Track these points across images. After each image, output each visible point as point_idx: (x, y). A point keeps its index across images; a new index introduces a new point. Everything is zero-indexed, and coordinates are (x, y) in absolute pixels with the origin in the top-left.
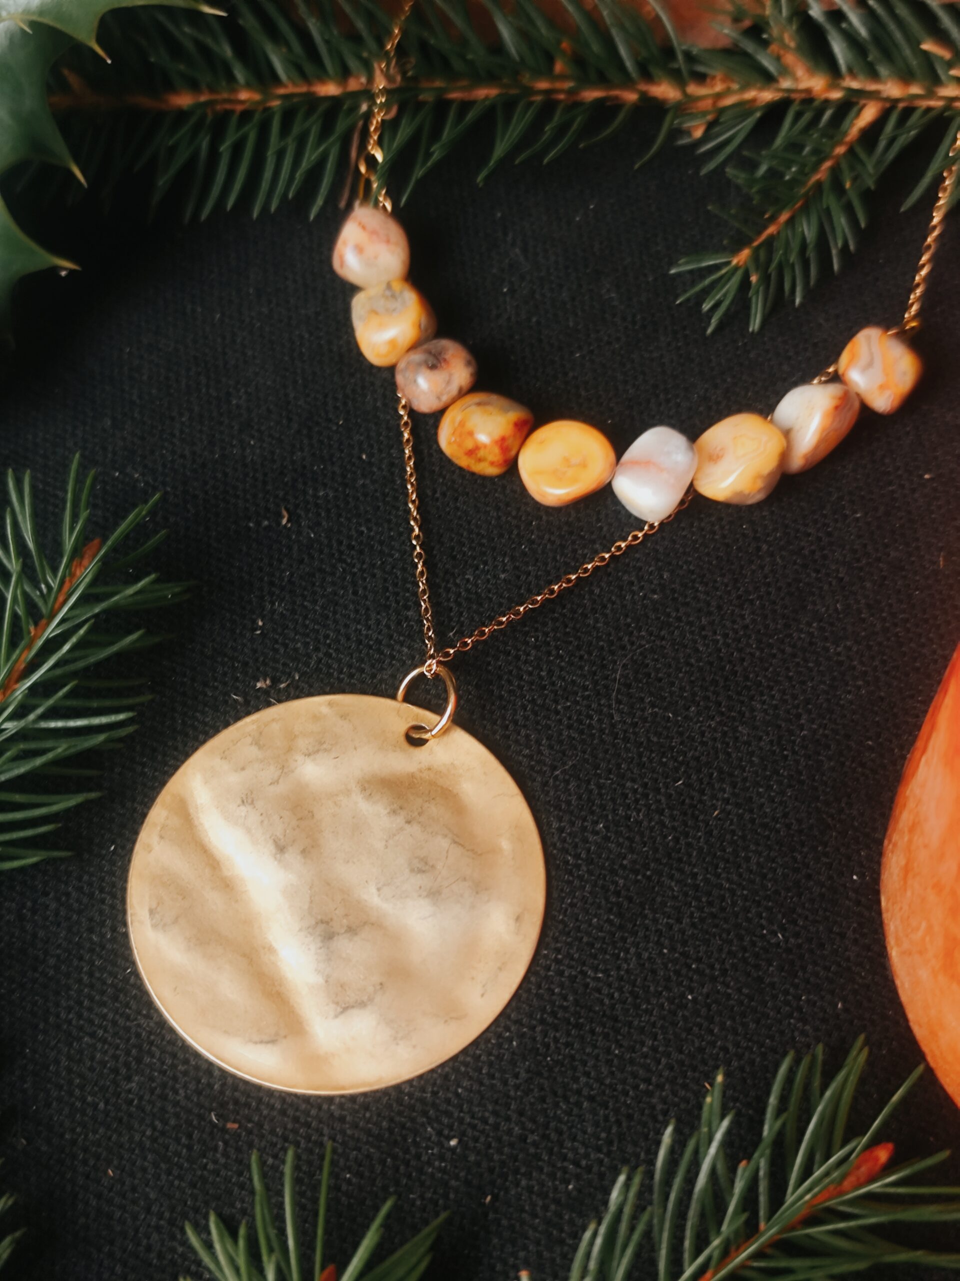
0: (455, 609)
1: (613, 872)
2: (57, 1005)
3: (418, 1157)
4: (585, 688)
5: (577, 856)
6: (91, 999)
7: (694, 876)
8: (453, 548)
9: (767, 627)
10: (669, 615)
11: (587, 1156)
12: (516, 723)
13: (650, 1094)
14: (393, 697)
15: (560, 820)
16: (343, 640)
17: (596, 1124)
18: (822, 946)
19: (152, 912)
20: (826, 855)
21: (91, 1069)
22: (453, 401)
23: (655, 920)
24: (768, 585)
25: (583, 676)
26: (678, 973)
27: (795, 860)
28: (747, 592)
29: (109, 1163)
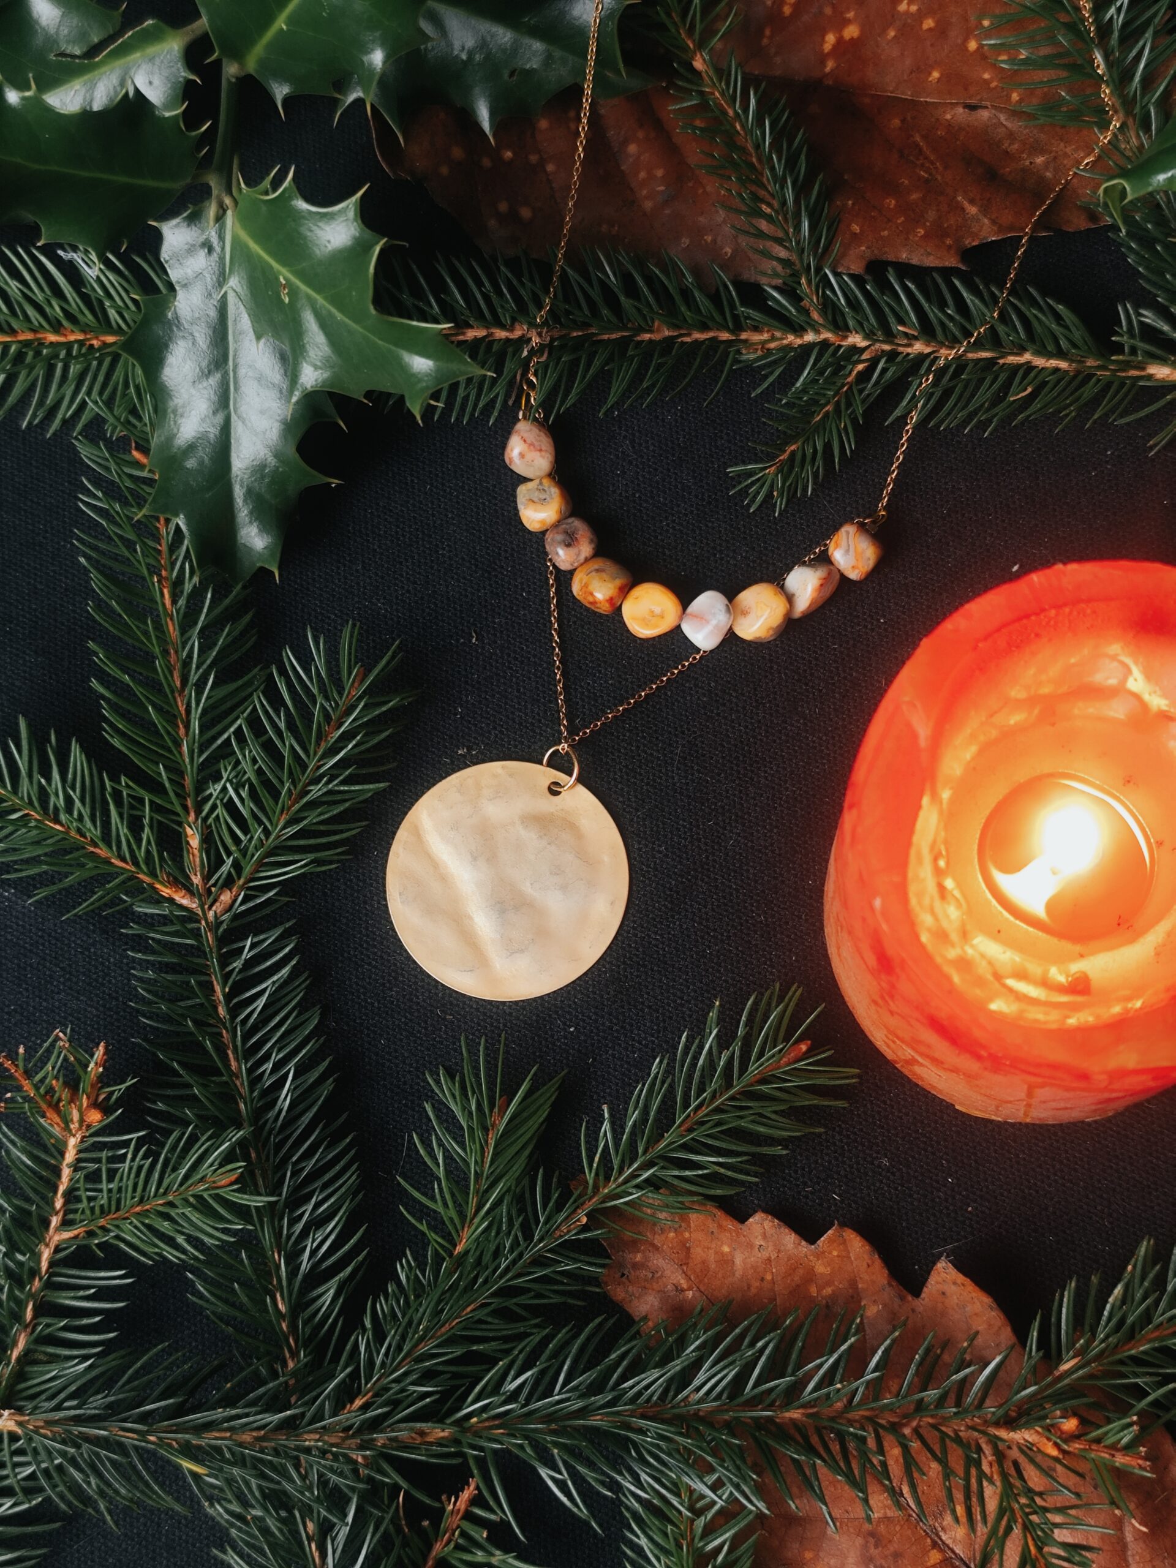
0: (580, 703)
1: (669, 876)
2: (349, 946)
3: (552, 1036)
4: (658, 758)
5: (648, 866)
6: (368, 943)
7: (716, 880)
8: (579, 661)
9: (772, 722)
10: (712, 712)
11: (645, 1039)
12: (615, 780)
13: (682, 1005)
14: (541, 763)
15: (639, 843)
16: (510, 723)
17: (652, 1021)
18: (787, 923)
19: (400, 894)
20: (794, 869)
21: (369, 983)
22: (582, 565)
23: (691, 906)
24: (775, 693)
25: (658, 751)
26: (702, 938)
27: (775, 871)
28: (762, 698)
29: (381, 1036)
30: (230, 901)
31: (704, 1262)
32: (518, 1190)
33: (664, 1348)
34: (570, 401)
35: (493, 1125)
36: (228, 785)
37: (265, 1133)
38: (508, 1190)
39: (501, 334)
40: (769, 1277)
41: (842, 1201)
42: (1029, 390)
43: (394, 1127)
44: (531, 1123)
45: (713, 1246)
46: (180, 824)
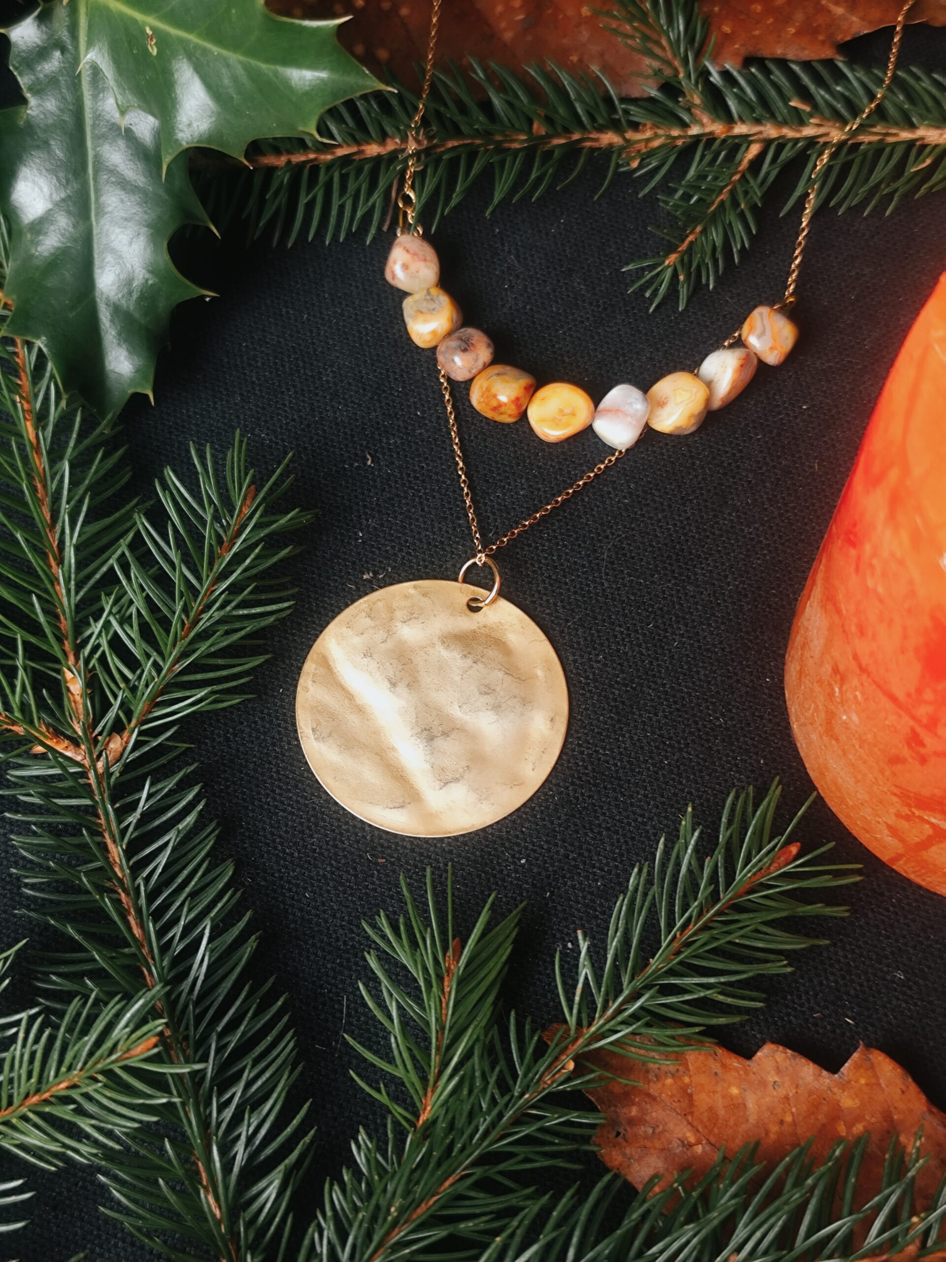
0: (492, 517)
1: (611, 686)
2: (259, 793)
3: (501, 871)
4: (583, 566)
5: (587, 678)
6: (280, 788)
7: (664, 685)
8: (486, 475)
9: (702, 517)
10: (636, 513)
11: (607, 864)
12: (539, 592)
13: (645, 824)
14: (456, 580)
15: (574, 655)
16: (418, 543)
17: (612, 844)
18: (749, 725)
19: (313, 730)
20: (748, 666)
21: (286, 832)
22: (480, 372)
23: (640, 715)
24: (701, 488)
25: (582, 558)
26: (657, 748)
27: (728, 670)
28: (688, 494)
29: (306, 889)
30: (121, 749)
31: (711, 1109)
32: (488, 1040)
33: (689, 1206)
34: (455, 200)
35: (448, 970)
36: (112, 619)
37: (180, 1006)
38: (477, 1039)
40: (789, 1119)
41: (857, 1025)
42: (928, 162)
43: (330, 991)
44: (491, 964)
45: (719, 1089)
46: (58, 671)
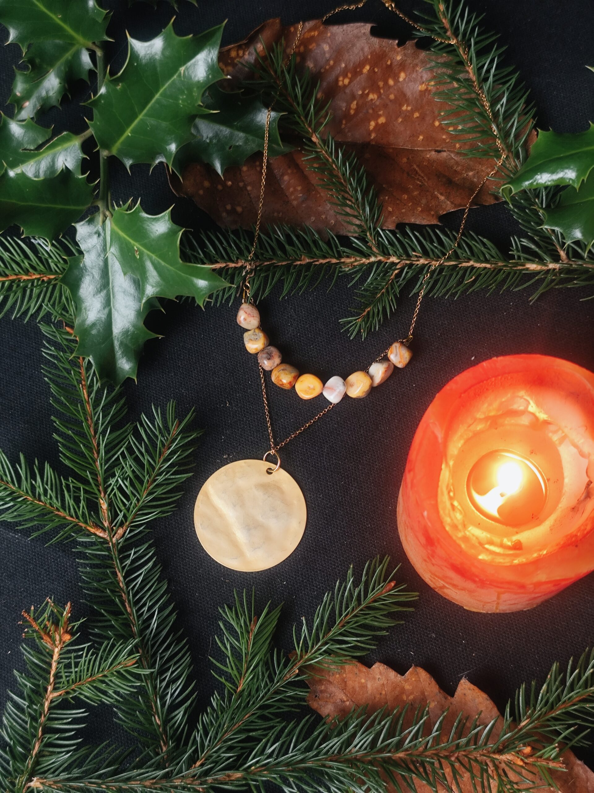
0: (279, 431)
1: (325, 508)
2: (178, 551)
3: (276, 587)
4: (316, 454)
5: (315, 504)
6: (187, 549)
7: (347, 509)
8: (277, 412)
9: (367, 435)
10: (340, 431)
11: (319, 585)
12: (297, 465)
13: (335, 568)
14: (262, 460)
15: (310, 494)
16: (247, 442)
17: (321, 577)
18: (381, 527)
19: (201, 525)
20: (382, 502)
21: (189, 567)
22: (276, 367)
23: (336, 522)
24: (368, 421)
25: (316, 451)
26: (342, 536)
27: (374, 503)
28: (362, 424)
29: (196, 592)
30: (122, 533)
31: (353, 688)
32: (265, 659)
33: (339, 728)
34: (265, 295)
35: (252, 630)
36: (119, 479)
37: (145, 641)
38: (261, 660)
39: (232, 265)
40: (384, 693)
41: (415, 655)
42: (474, 278)
43: (205, 634)
44: (269, 628)
45: (357, 680)
46: (97, 498)
